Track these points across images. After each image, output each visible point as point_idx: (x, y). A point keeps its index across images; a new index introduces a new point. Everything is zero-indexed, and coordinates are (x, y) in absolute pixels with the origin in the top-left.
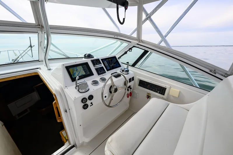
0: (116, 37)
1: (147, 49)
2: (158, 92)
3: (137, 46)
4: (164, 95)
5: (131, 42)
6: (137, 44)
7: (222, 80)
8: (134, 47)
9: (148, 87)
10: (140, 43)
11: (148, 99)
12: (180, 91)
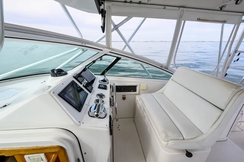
0: (84, 45)
1: (119, 56)
2: (132, 91)
3: (110, 54)
4: (136, 91)
5: (102, 50)
6: (110, 52)
7: (173, 74)
8: (106, 55)
9: (122, 90)
10: (112, 52)
11: (125, 100)
12: (147, 85)
